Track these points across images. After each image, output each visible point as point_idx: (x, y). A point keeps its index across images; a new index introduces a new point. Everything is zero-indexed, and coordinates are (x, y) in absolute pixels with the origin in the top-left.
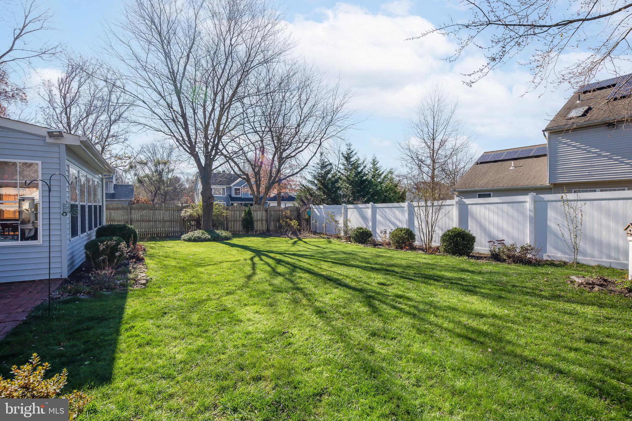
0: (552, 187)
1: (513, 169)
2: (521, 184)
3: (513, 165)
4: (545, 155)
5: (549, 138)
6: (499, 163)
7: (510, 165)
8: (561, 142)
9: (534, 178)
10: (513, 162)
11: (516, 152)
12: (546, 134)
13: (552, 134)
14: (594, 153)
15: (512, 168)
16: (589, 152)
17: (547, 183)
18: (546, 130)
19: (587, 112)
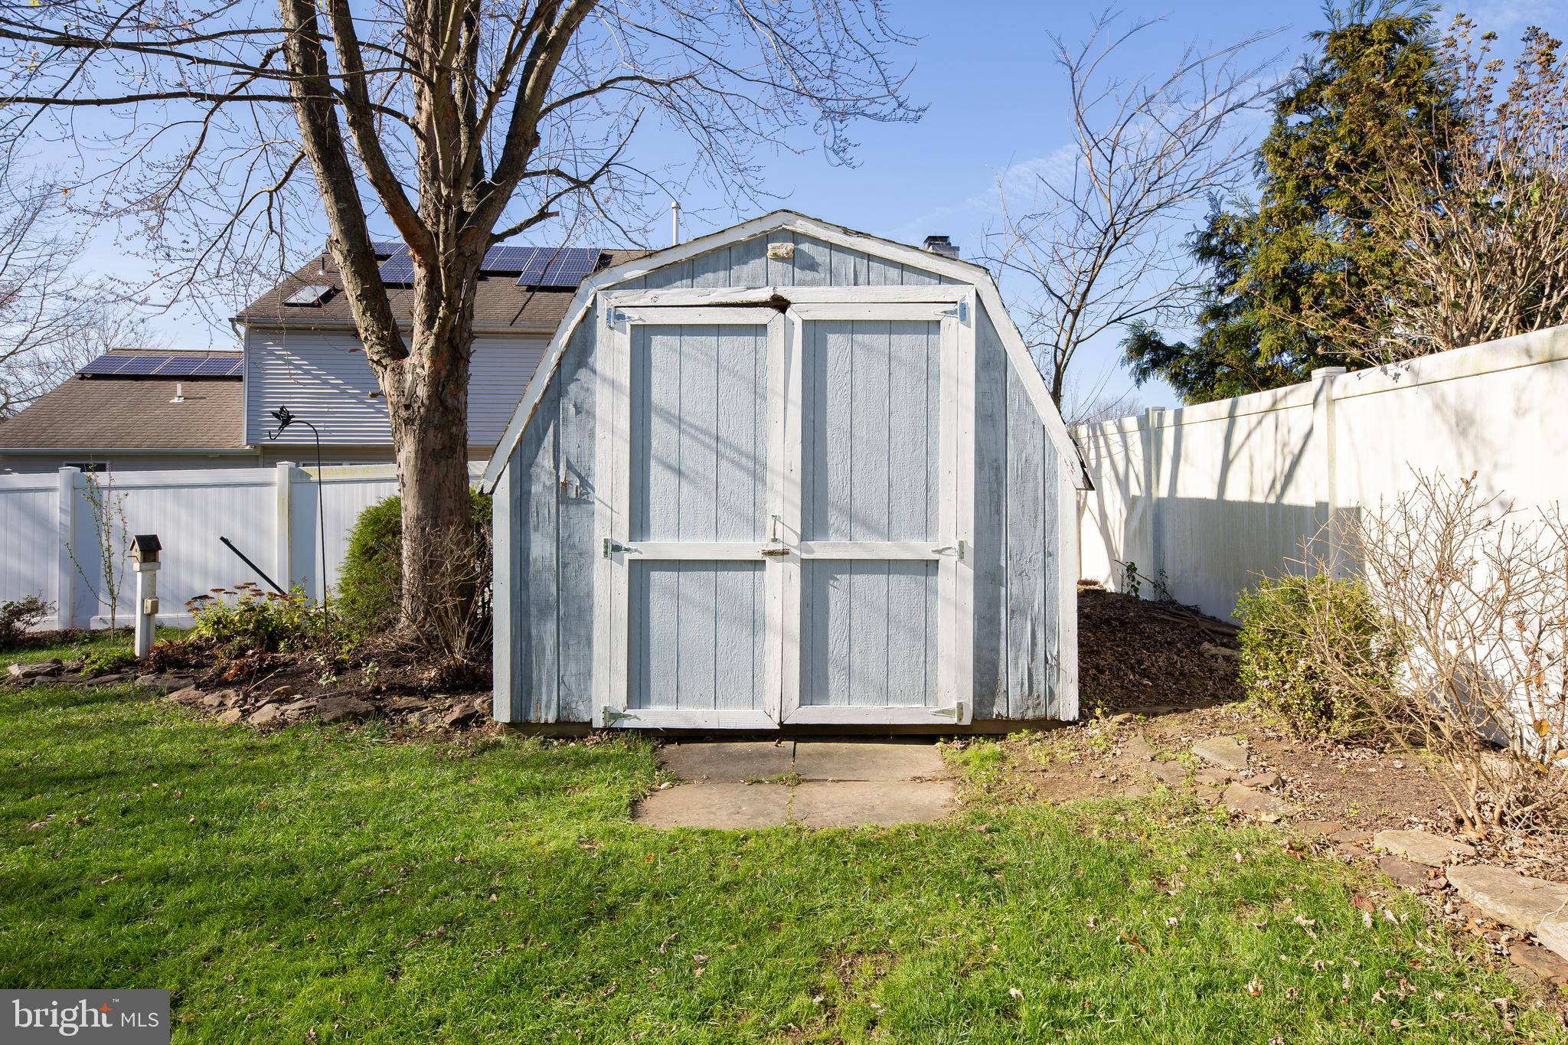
0: (258, 453)
1: (179, 404)
2: (189, 442)
3: (179, 393)
4: (239, 379)
5: (248, 339)
6: (148, 384)
7: (173, 394)
8: (271, 353)
9: (223, 429)
10: (179, 386)
11: (197, 361)
12: (242, 329)
13: (252, 332)
14: (335, 386)
15: (176, 400)
16: (325, 383)
17: (243, 444)
18: (239, 319)
19: (326, 298)
